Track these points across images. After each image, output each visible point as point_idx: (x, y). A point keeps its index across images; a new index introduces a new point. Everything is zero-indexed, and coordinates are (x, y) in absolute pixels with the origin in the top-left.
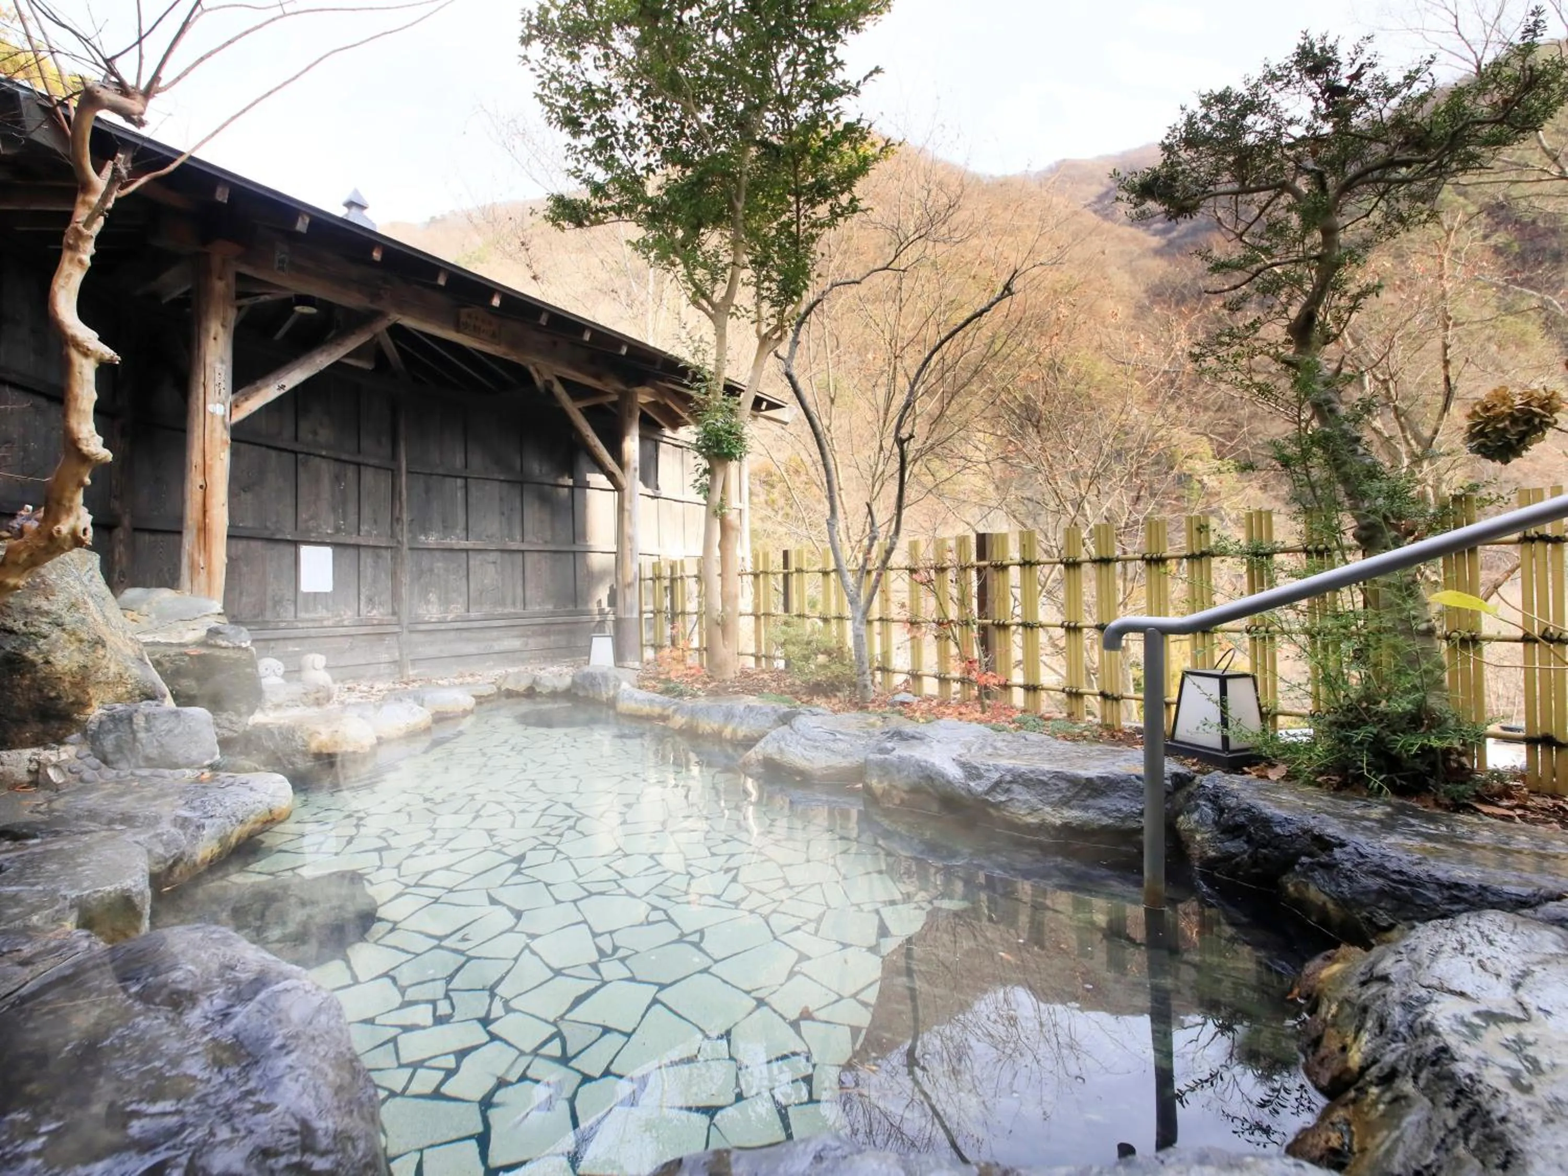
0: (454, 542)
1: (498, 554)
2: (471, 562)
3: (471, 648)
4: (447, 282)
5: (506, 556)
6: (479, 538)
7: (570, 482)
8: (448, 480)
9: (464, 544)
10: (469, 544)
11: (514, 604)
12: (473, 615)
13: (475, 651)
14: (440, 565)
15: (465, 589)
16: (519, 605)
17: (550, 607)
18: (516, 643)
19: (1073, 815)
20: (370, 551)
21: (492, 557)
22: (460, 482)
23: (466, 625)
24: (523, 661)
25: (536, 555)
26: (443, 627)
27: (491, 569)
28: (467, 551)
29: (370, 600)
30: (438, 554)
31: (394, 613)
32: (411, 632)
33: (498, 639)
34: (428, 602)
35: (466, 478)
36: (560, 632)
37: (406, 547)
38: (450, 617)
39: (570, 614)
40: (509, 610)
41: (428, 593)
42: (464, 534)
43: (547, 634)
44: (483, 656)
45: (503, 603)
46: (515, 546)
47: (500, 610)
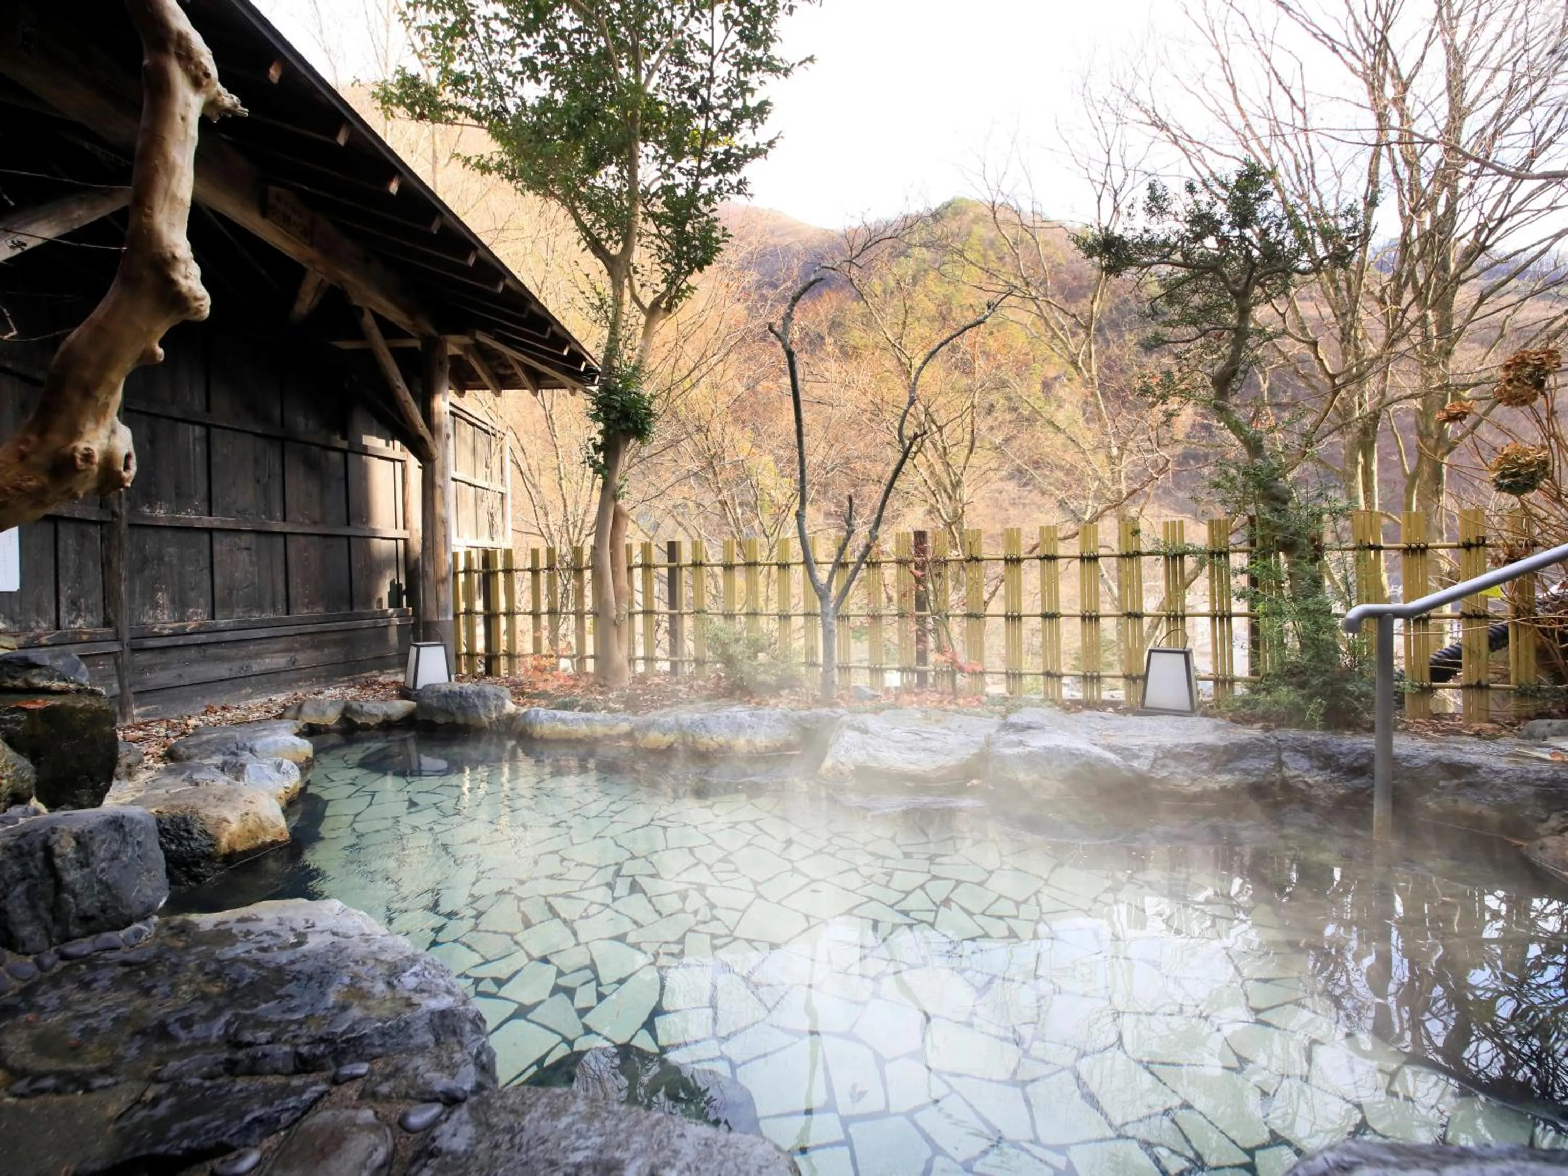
0: (190, 517)
1: (252, 536)
2: (217, 547)
3: (222, 670)
4: (347, 143)
5: (263, 539)
6: (225, 512)
7: (344, 444)
8: (180, 425)
9: (206, 521)
10: (215, 521)
11: (274, 606)
12: (222, 623)
13: (226, 674)
14: (172, 550)
15: (206, 585)
16: (281, 607)
17: (319, 610)
18: (278, 661)
19: (1225, 779)
20: (72, 526)
21: (245, 540)
22: (199, 431)
23: (213, 638)
24: (289, 684)
25: (302, 540)
26: (181, 641)
27: (244, 556)
28: (210, 531)
29: (74, 604)
30: (168, 534)
31: (107, 623)
32: (134, 650)
33: (258, 655)
34: (155, 606)
35: (208, 427)
36: (335, 643)
37: (124, 524)
38: (191, 626)
39: (345, 618)
40: (269, 615)
41: (155, 591)
42: (204, 507)
43: (317, 647)
44: (237, 682)
45: (261, 608)
46: (277, 525)
47: (256, 616)
